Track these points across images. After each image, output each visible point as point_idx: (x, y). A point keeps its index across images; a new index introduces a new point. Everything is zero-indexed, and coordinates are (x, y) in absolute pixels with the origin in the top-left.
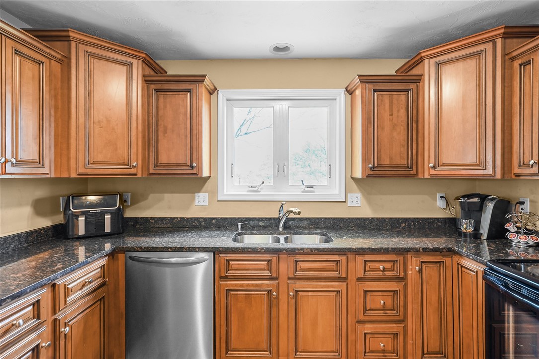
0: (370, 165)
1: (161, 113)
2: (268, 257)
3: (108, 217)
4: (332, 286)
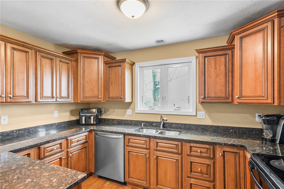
0: (202, 97)
1: (110, 76)
2: (145, 139)
3: (92, 117)
4: (174, 157)
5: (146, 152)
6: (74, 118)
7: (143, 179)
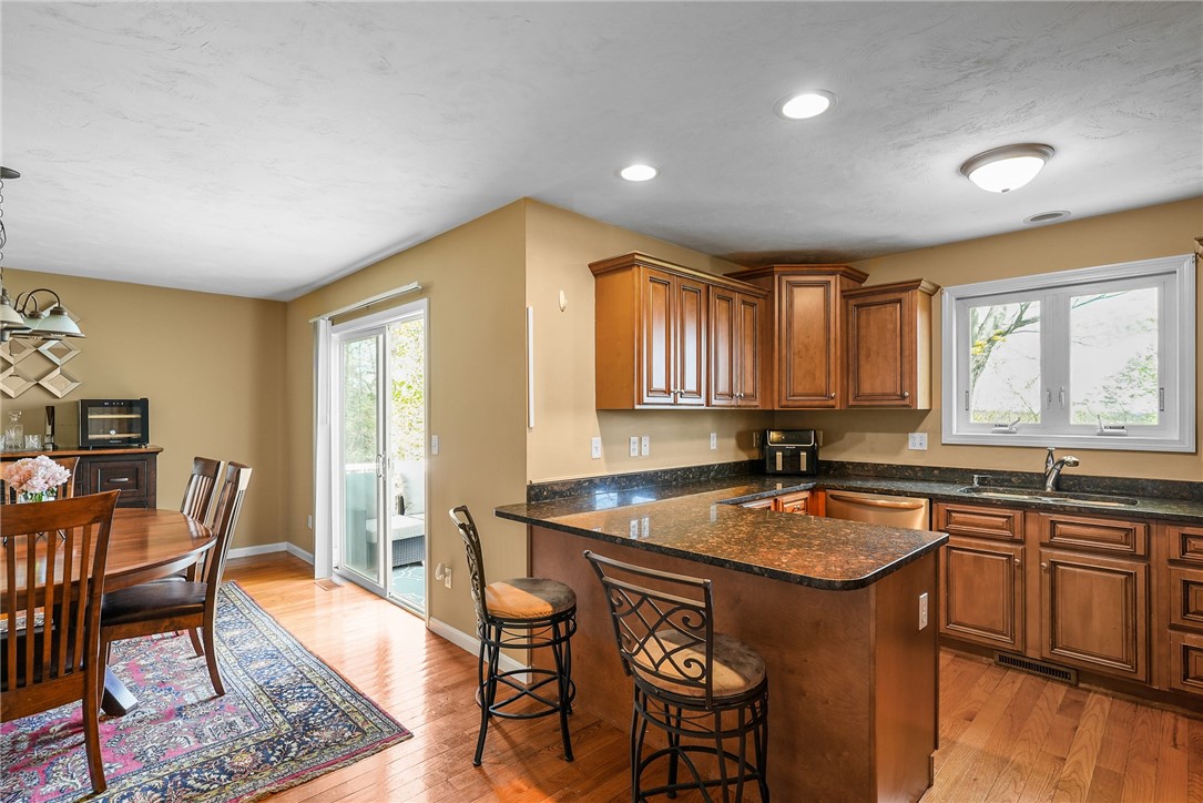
1: (863, 332)
2: (1008, 512)
3: (803, 454)
4: (1118, 565)
5: (1011, 550)
6: (743, 457)
7: (1000, 627)
